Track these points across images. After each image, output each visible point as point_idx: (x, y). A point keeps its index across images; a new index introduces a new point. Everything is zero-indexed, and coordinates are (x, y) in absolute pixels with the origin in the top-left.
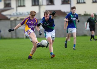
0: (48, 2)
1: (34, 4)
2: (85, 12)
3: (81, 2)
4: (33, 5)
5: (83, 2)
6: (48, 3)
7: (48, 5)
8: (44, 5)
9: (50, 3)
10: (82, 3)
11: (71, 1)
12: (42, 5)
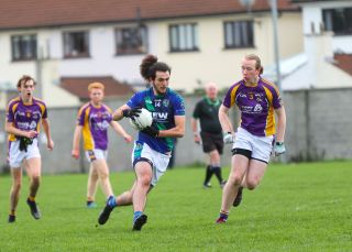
0: (68, 47)
1: (17, 55)
2: (199, 82)
3: (182, 46)
4: (14, 60)
5: (190, 46)
6: (67, 52)
7: (67, 57)
8: (55, 59)
9: (75, 53)
10: (187, 50)
11: (147, 46)
12: (49, 58)
